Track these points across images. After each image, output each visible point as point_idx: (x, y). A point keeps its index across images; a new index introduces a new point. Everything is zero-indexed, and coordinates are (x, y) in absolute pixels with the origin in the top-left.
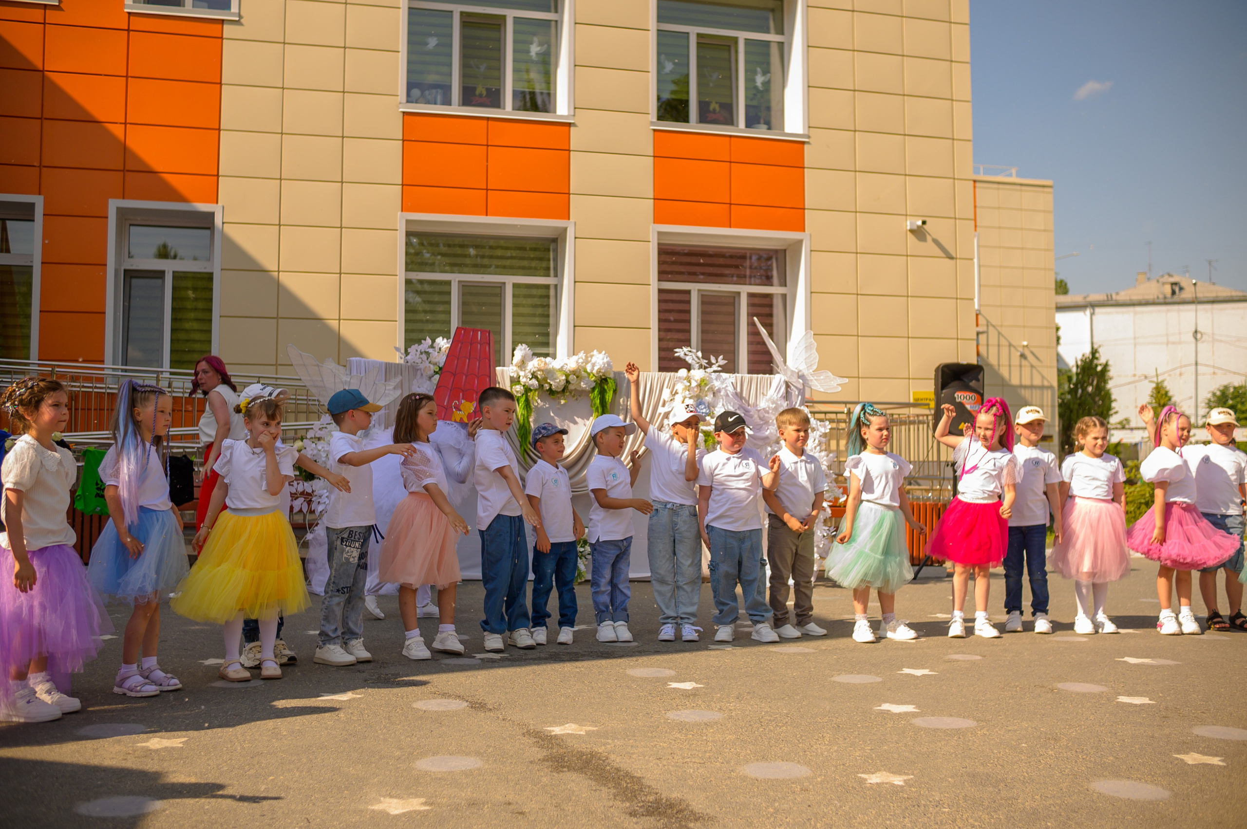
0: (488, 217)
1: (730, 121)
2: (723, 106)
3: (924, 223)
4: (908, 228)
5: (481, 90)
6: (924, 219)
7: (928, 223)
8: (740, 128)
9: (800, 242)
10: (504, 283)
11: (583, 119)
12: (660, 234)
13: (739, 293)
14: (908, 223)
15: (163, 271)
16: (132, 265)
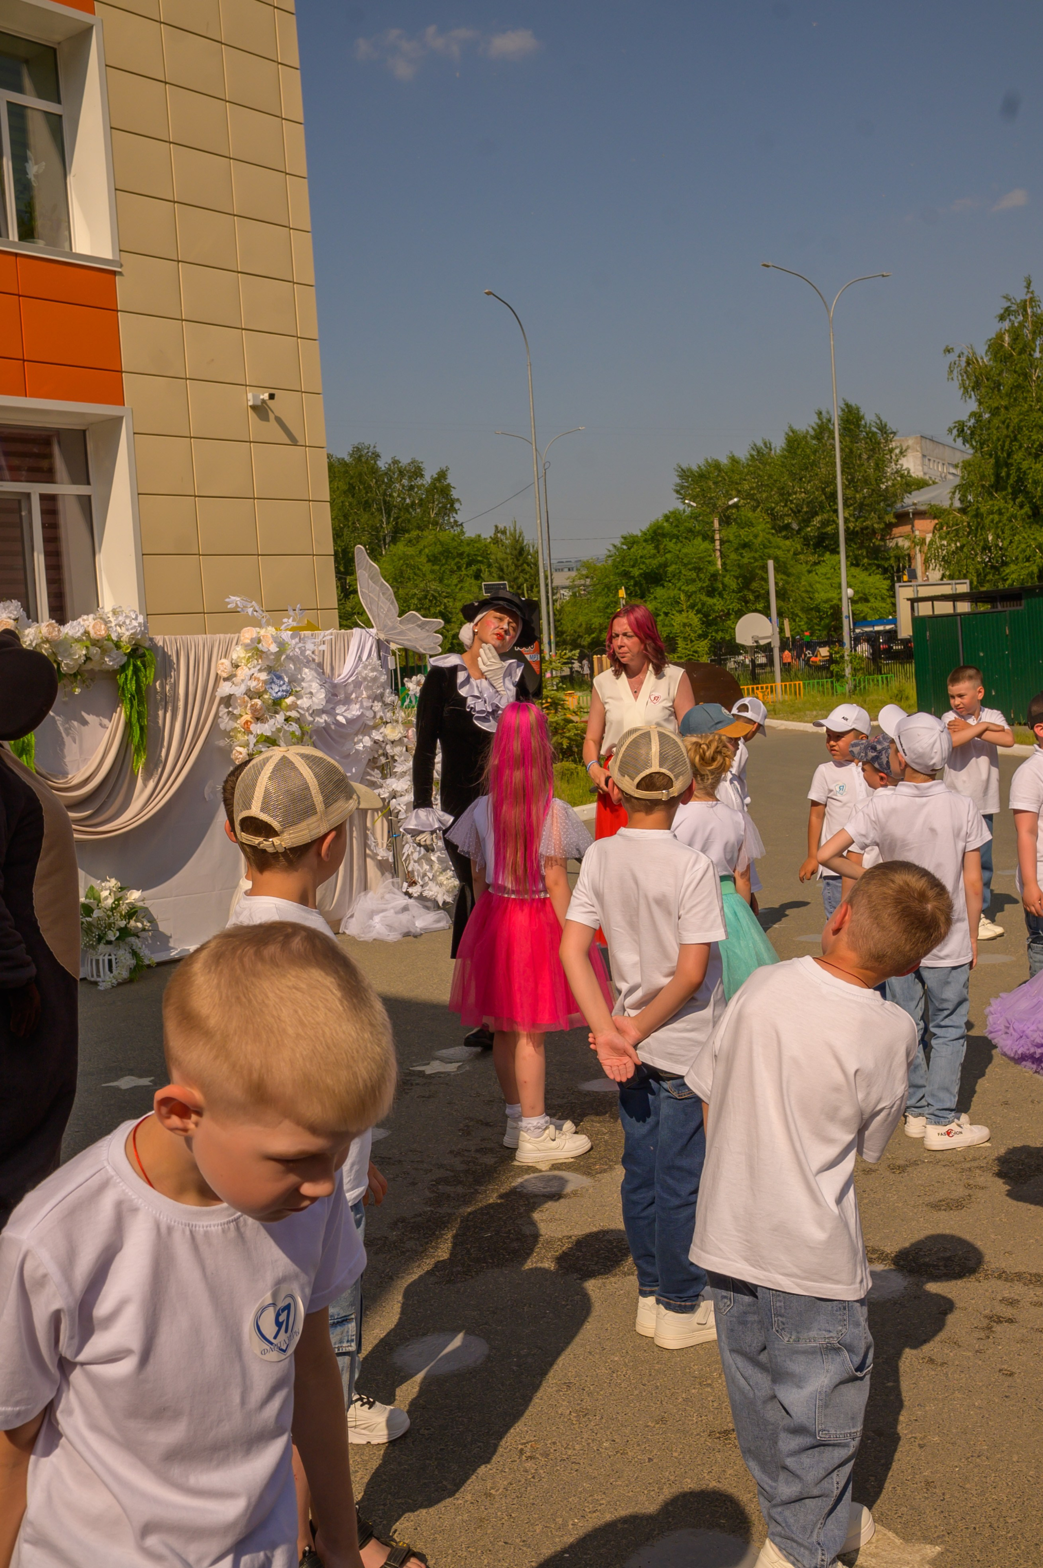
3: (272, 397)
4: (250, 403)
6: (272, 391)
7: (276, 397)
8: (15, 242)
9: (117, 420)
14: (250, 396)
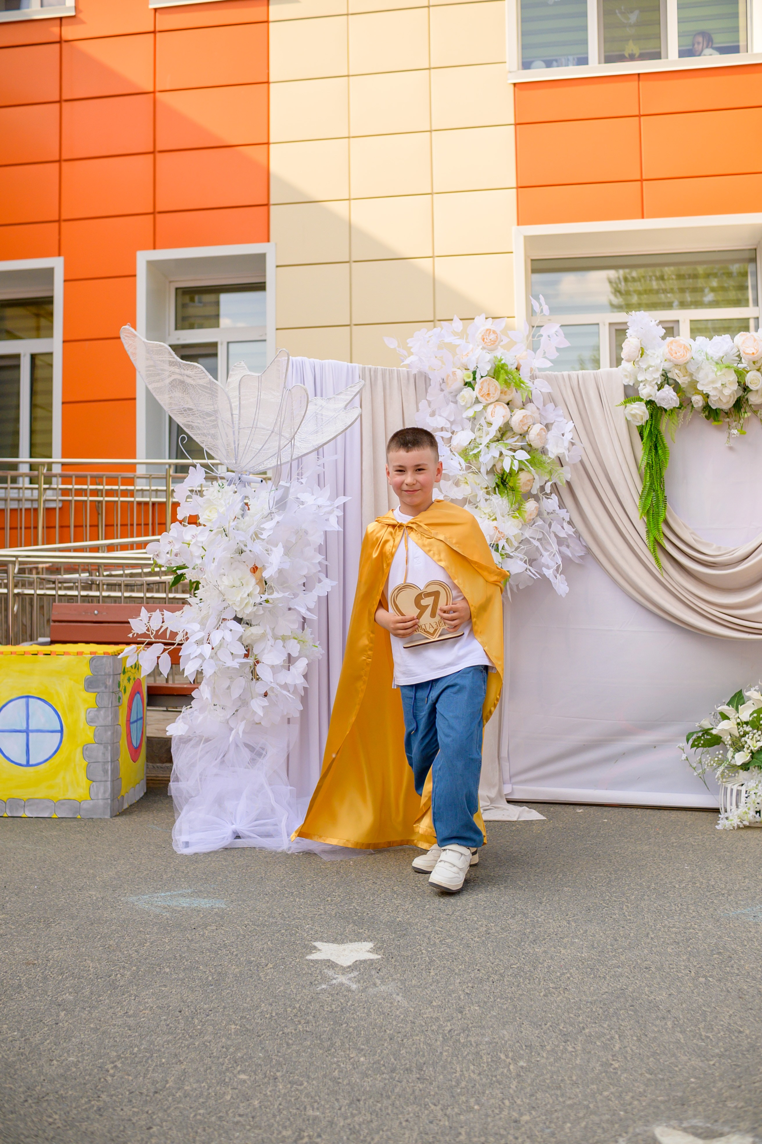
15: (215, 345)
16: (178, 339)
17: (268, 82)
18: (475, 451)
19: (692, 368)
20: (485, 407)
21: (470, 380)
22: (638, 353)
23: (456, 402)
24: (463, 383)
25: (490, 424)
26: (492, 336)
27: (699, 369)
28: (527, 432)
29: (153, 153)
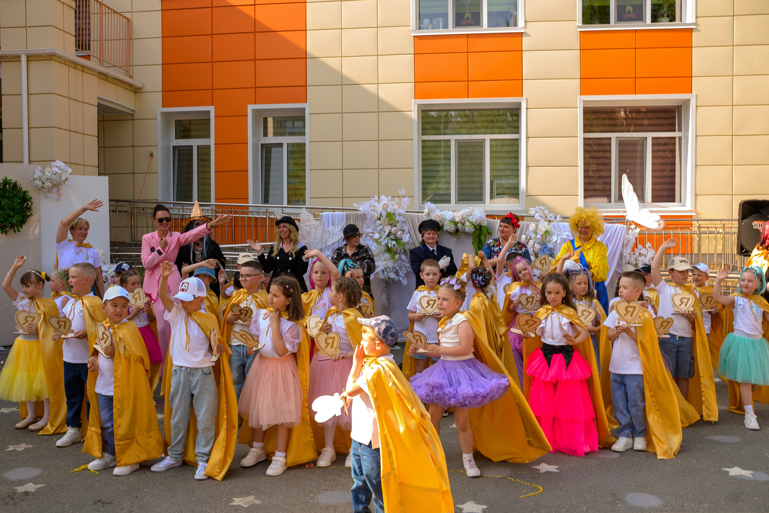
0: (469, 99)
1: (640, 18)
2: (635, 7)
5: (468, 15)
8: (647, 24)
9: (689, 100)
10: (485, 139)
11: (531, 29)
12: (584, 101)
13: (646, 138)
15: (282, 144)
16: (265, 141)
17: (306, 30)
18: (380, 240)
19: (443, 221)
20: (384, 227)
21: (379, 217)
22: (428, 214)
23: (375, 224)
24: (377, 218)
25: (385, 232)
26: (386, 205)
27: (445, 221)
28: (396, 234)
29: (254, 60)
